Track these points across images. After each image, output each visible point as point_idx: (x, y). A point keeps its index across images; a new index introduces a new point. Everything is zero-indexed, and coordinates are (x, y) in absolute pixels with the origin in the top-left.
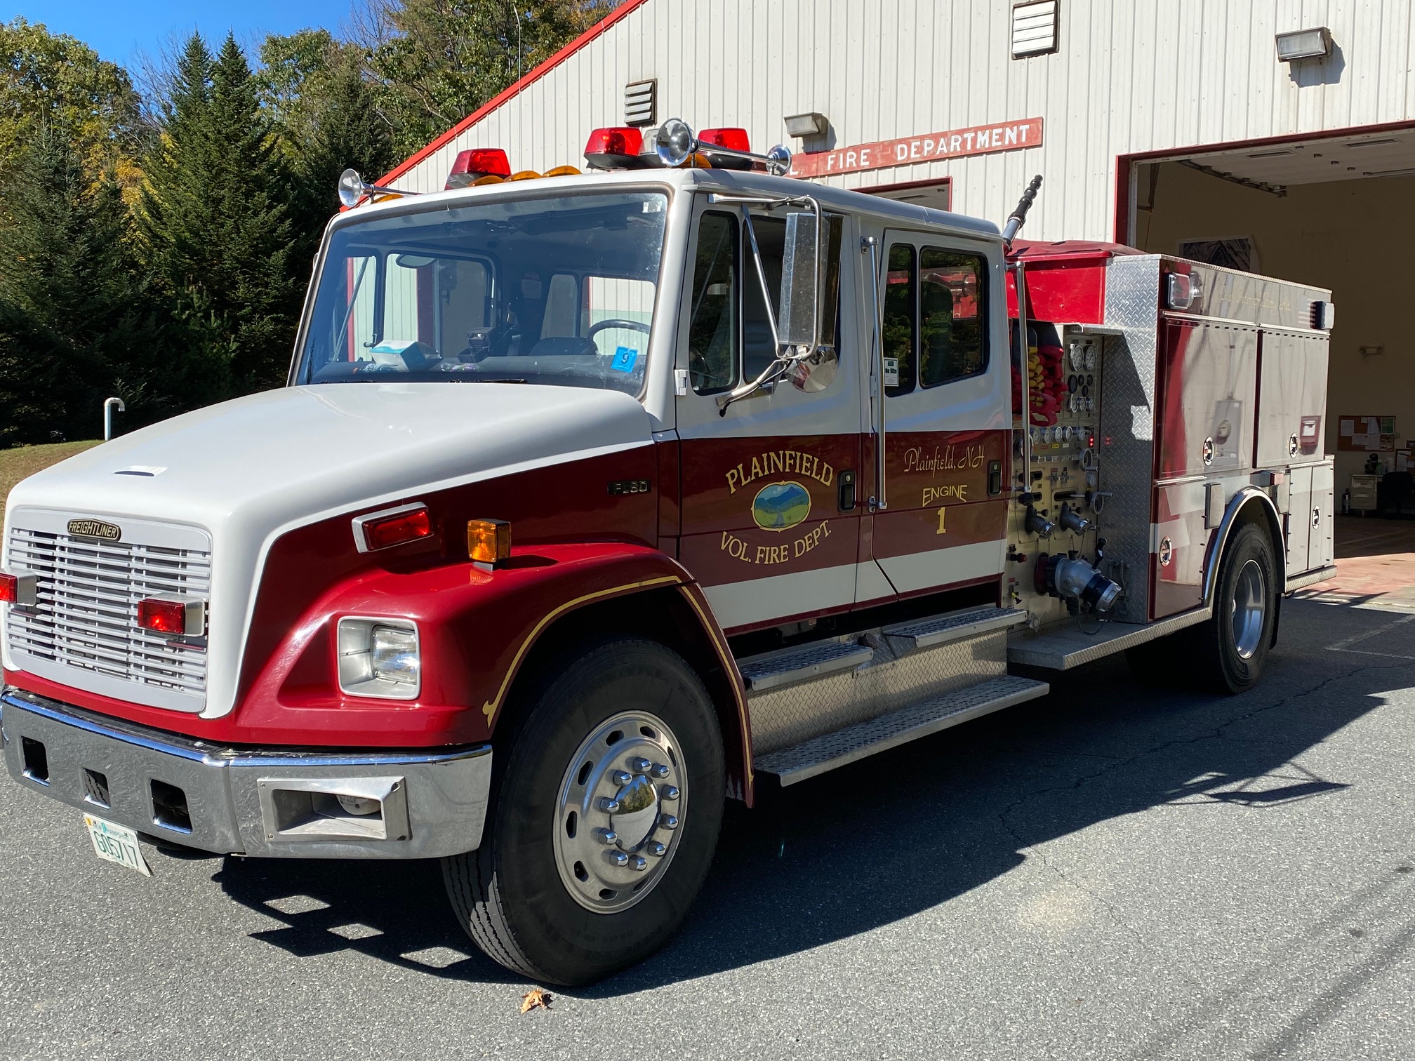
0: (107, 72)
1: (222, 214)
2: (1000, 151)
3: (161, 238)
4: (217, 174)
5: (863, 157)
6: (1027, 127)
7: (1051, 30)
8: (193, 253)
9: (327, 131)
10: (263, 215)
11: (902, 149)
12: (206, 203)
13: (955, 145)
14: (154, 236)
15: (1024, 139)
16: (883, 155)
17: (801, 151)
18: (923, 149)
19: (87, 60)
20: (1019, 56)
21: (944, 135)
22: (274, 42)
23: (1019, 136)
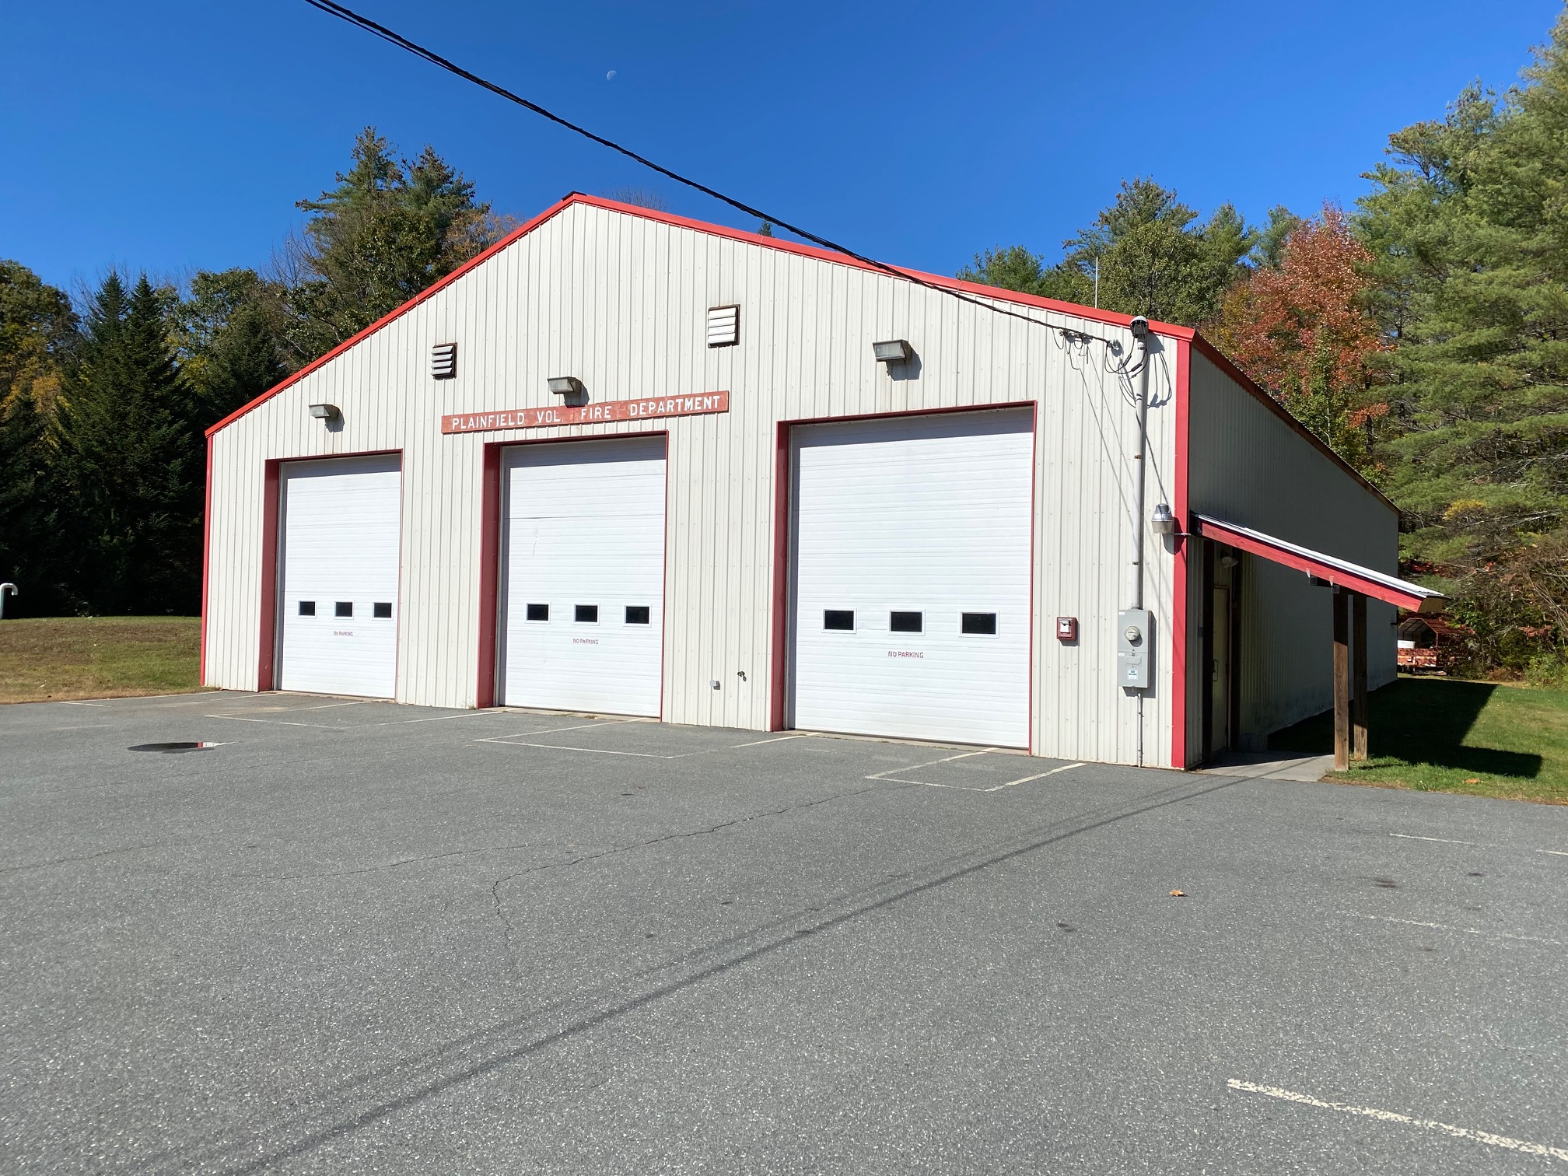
0: (48, 295)
1: (127, 426)
2: (700, 414)
3: (70, 445)
4: (125, 392)
5: (607, 412)
6: (718, 397)
7: (733, 328)
8: (98, 458)
9: (230, 360)
10: (164, 429)
11: (634, 408)
12: (112, 418)
13: (670, 407)
14: (64, 443)
15: (716, 406)
16: (620, 410)
17: (563, 404)
18: (648, 408)
19: (31, 283)
20: (713, 346)
21: (662, 399)
22: (205, 277)
23: (713, 403)
